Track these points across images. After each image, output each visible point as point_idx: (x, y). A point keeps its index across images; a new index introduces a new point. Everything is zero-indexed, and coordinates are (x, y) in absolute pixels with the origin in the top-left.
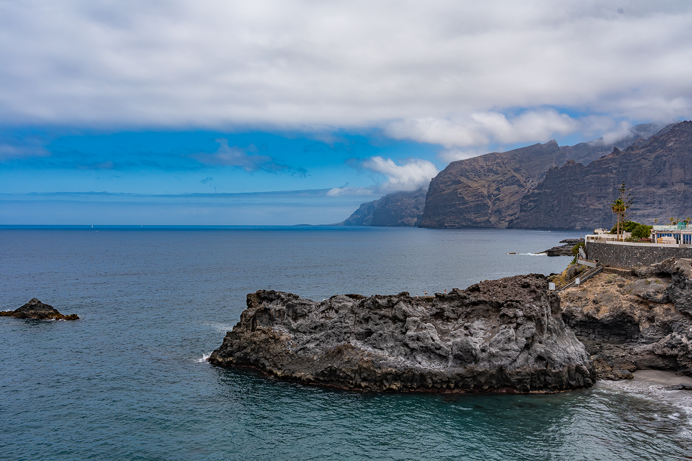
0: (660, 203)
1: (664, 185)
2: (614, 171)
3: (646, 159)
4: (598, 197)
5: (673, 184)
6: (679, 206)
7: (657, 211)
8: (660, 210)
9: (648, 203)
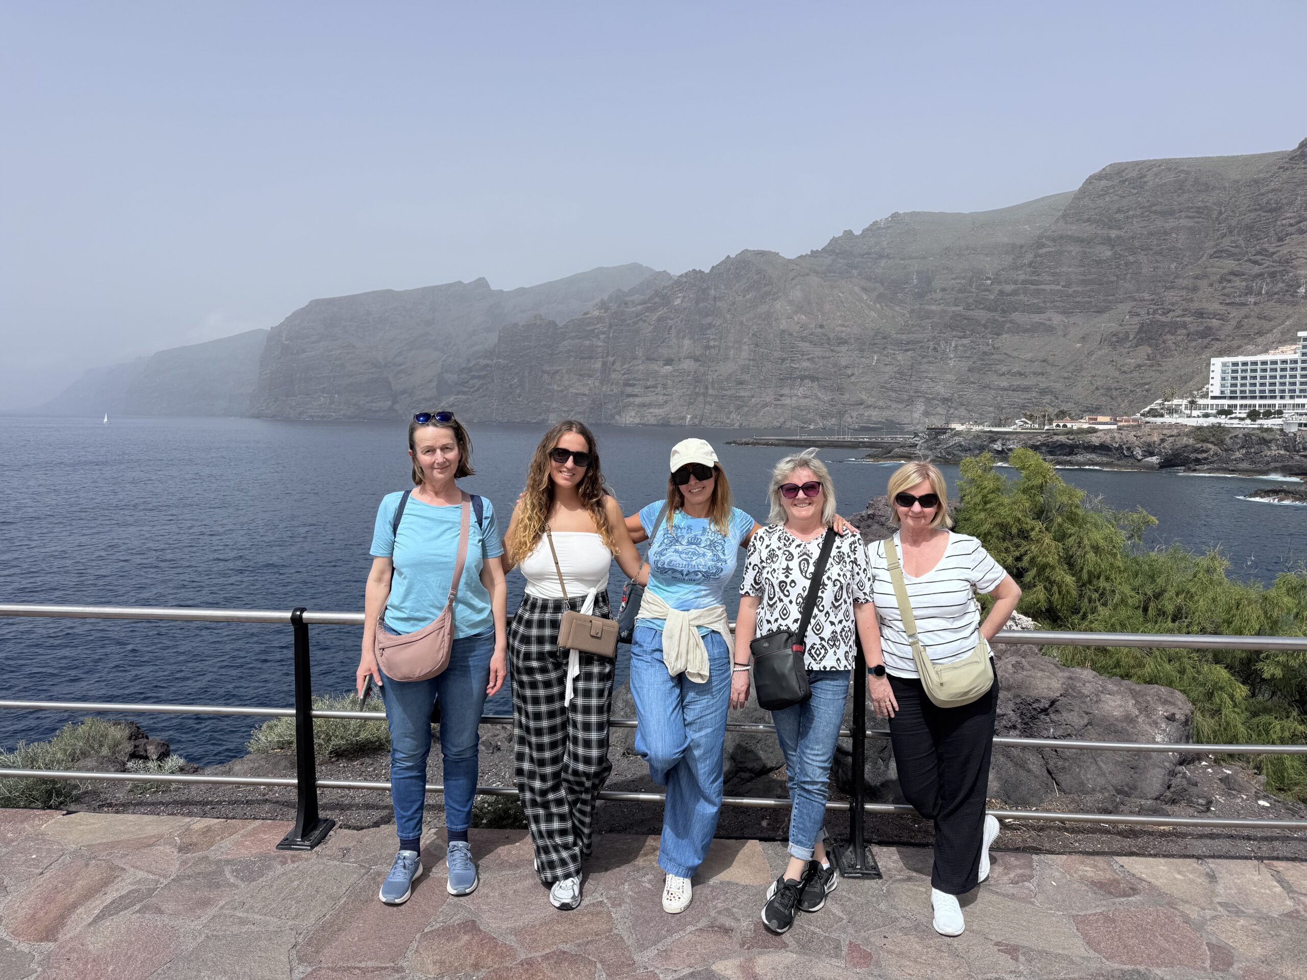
0: (665, 386)
1: (669, 362)
2: (602, 337)
3: (645, 321)
4: (581, 375)
5: (680, 360)
6: (689, 393)
7: (661, 399)
8: (665, 398)
9: (647, 388)
